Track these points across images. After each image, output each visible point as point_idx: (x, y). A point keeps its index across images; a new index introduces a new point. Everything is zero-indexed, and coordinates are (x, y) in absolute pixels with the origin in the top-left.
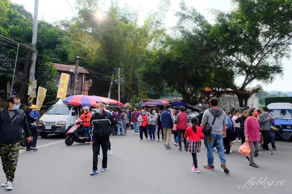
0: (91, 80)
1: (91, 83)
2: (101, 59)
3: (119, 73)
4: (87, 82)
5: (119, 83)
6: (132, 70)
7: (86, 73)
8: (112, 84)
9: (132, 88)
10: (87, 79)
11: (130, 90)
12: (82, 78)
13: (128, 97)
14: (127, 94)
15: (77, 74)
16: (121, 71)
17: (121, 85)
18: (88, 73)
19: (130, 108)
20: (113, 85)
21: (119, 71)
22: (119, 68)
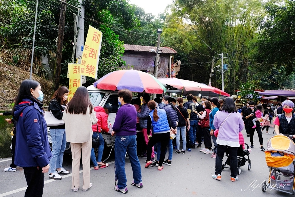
0: (179, 62)
1: (180, 65)
2: (200, 45)
3: (222, 60)
4: (174, 65)
5: (223, 71)
6: (239, 55)
7: (173, 52)
8: (212, 71)
9: (239, 78)
10: (175, 61)
11: (237, 80)
12: (167, 60)
13: (235, 88)
14: (233, 85)
15: (158, 53)
16: (224, 56)
17: (224, 74)
18: (176, 52)
19: (237, 101)
20: (214, 73)
21: (222, 57)
22: (222, 53)
